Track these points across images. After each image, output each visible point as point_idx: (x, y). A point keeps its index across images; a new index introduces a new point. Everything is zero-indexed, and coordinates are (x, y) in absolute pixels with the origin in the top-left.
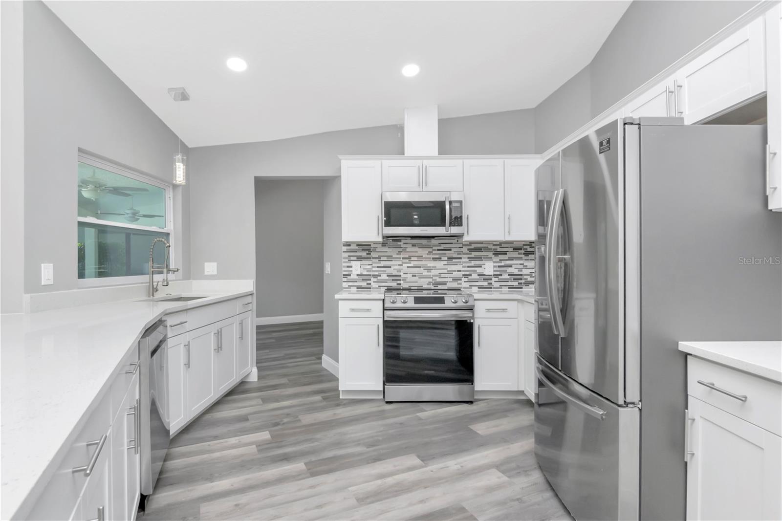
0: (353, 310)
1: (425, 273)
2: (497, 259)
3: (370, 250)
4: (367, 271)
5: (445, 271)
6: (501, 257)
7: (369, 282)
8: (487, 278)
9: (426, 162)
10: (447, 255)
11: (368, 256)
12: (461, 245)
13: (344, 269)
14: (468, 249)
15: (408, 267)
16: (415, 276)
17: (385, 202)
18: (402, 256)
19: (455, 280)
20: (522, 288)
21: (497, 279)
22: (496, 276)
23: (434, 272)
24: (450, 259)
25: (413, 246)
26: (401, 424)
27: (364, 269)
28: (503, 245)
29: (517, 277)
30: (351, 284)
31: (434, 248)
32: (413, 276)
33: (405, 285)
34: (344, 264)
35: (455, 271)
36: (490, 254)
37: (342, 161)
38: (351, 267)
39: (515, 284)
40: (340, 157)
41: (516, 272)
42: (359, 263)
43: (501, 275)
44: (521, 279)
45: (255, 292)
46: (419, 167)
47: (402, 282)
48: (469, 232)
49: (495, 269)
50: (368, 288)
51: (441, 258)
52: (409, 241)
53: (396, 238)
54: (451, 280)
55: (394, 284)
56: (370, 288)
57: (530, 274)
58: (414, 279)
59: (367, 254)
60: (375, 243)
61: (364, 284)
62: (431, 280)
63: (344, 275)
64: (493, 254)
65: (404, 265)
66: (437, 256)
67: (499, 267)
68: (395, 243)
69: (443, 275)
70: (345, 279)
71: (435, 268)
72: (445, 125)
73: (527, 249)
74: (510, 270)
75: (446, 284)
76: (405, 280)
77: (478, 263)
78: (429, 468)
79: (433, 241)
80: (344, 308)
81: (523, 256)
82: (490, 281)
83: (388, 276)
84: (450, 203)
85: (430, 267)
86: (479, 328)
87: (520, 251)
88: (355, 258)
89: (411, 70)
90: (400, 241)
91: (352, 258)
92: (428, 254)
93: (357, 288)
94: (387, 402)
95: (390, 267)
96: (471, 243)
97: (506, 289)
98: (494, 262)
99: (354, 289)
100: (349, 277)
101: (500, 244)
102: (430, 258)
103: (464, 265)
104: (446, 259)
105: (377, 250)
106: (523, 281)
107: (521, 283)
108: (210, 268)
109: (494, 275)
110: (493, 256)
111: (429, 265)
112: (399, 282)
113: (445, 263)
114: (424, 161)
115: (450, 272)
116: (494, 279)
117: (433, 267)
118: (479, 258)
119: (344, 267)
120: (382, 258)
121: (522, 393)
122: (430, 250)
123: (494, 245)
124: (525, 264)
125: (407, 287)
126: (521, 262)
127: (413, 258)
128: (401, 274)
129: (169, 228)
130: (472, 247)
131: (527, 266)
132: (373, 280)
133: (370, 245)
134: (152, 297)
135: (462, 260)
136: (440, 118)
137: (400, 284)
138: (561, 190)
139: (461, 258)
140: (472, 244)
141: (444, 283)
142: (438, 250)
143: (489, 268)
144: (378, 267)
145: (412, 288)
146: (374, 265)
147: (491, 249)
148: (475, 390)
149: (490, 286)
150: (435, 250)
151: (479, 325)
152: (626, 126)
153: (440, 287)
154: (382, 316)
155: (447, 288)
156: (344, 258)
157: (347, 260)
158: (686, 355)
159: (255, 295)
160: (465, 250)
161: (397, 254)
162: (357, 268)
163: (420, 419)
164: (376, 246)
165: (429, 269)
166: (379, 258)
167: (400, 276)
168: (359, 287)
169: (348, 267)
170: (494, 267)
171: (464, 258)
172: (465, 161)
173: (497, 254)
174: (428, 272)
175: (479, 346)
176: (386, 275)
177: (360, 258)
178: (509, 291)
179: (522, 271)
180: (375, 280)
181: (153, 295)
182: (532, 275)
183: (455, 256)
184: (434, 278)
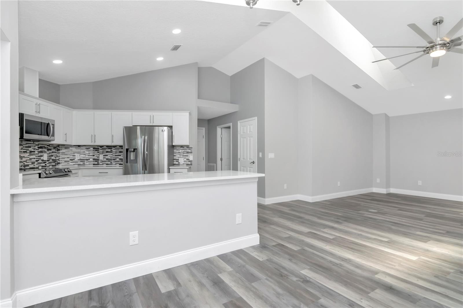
2: (48, 152)
5: (28, 159)
6: (50, 151)
8: (45, 162)
10: (29, 150)
12: (35, 145)
14: (38, 147)
20: (56, 166)
24: (31, 152)
28: (50, 146)
31: (24, 146)
35: (32, 159)
44: (56, 162)
46: (36, 103)
51: (26, 152)
64: (47, 150)
66: (25, 151)
69: (28, 161)
74: (52, 158)
75: (29, 166)
77: (41, 154)
81: (56, 151)
82: (46, 164)
85: (22, 156)
98: (48, 154)
103: (36, 155)
104: (29, 152)
106: (56, 163)
107: (55, 164)
109: (48, 160)
110: (47, 151)
113: (29, 154)
114: (37, 100)
115: (31, 159)
116: (47, 162)
118: (41, 152)
122: (22, 147)
123: (47, 146)
126: (56, 154)
130: (39, 146)
138: (146, 136)
139: (34, 152)
140: (39, 145)
141: (28, 166)
143: (45, 157)
147: (46, 147)
155: (29, 168)
160: (36, 147)
170: (48, 156)
171: (37, 152)
172: (51, 104)
182: (60, 160)
183: (33, 150)
184: (24, 163)
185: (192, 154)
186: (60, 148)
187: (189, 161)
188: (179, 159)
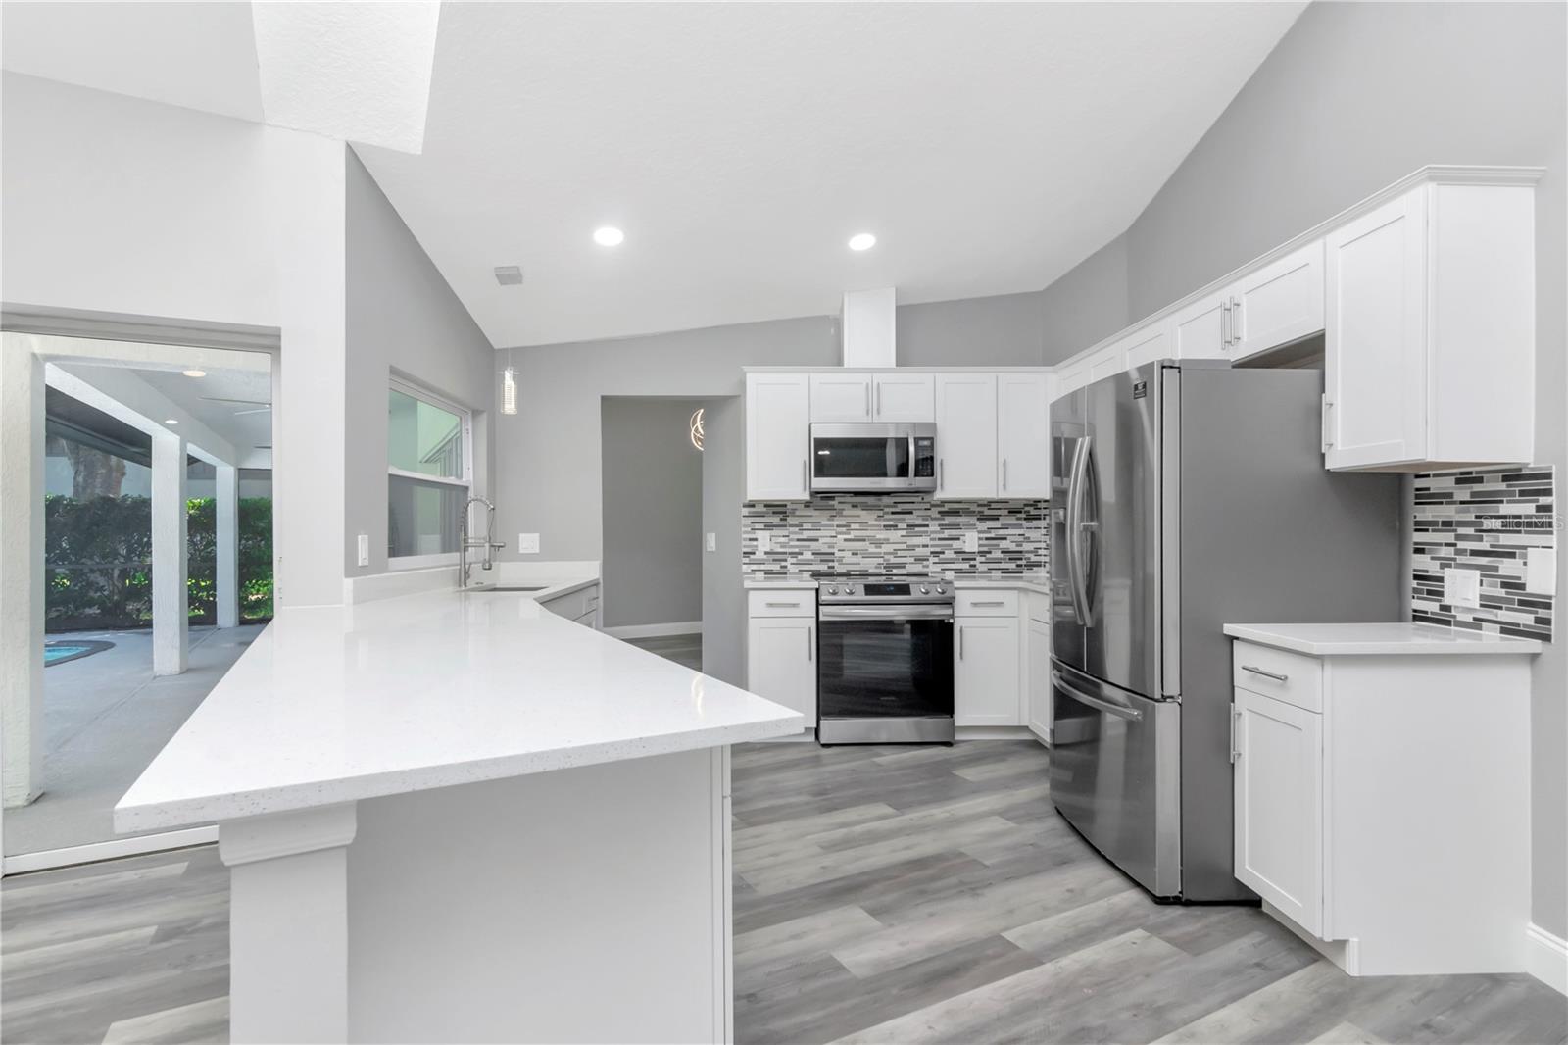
0: (771, 605)
1: (872, 549)
2: (983, 527)
3: (785, 512)
4: (781, 547)
5: (904, 546)
6: (990, 524)
7: (783, 563)
8: (968, 557)
9: (878, 378)
10: (907, 521)
11: (782, 523)
12: (929, 506)
13: (744, 543)
14: (940, 512)
15: (845, 540)
16: (857, 554)
17: (815, 439)
18: (836, 523)
19: (919, 559)
20: (1021, 572)
21: (983, 559)
22: (982, 553)
23: (886, 548)
24: (911, 526)
25: (853, 506)
26: (853, 770)
27: (776, 543)
28: (993, 505)
29: (1014, 555)
30: (754, 567)
31: (887, 510)
32: (853, 554)
33: (840, 569)
34: (744, 536)
35: (919, 546)
36: (973, 520)
37: (748, 376)
38: (756, 540)
39: (1012, 566)
40: (745, 368)
41: (1013, 547)
42: (767, 534)
43: (990, 552)
44: (1021, 559)
45: (601, 581)
46: (868, 385)
47: (836, 564)
48: (944, 485)
49: (981, 542)
50: (782, 573)
51: (896, 526)
52: (848, 499)
53: (827, 495)
54: (912, 559)
55: (823, 568)
56: (785, 574)
57: (1035, 551)
58: (855, 559)
59: (781, 519)
60: (793, 502)
61: (776, 567)
62: (881, 560)
63: (744, 553)
64: (978, 519)
65: (839, 536)
66: (891, 523)
67: (987, 539)
68: (824, 503)
69: (899, 553)
70: (746, 560)
71: (887, 541)
72: (907, 316)
73: (1029, 512)
74: (1003, 544)
75: (904, 567)
76: (840, 560)
77: (954, 533)
78: (906, 817)
79: (886, 500)
80: (757, 603)
81: (1023, 522)
82: (972, 562)
83: (813, 554)
84: (917, 440)
85: (880, 540)
86: (961, 631)
87: (1019, 515)
88: (762, 526)
89: (862, 242)
90: (833, 498)
91: (757, 526)
92: (876, 520)
93: (766, 574)
94: (825, 746)
95: (817, 540)
96: (943, 502)
97: (998, 574)
98: (979, 532)
99: (761, 575)
100: (752, 556)
101: (989, 504)
102: (879, 526)
103: (932, 536)
104: (905, 526)
105: (797, 513)
106: (1023, 562)
107: (1021, 565)
108: (529, 542)
109: (979, 552)
110: (978, 523)
111: (878, 537)
112: (831, 564)
113: (904, 533)
114: (875, 375)
115: (911, 548)
116: (979, 559)
117: (884, 540)
118: (956, 526)
119: (745, 540)
120: (804, 525)
121: (1026, 729)
122: (881, 513)
123: (979, 505)
124: (1026, 536)
125: (844, 571)
126: (1021, 532)
127: (853, 526)
128: (835, 551)
129: (467, 478)
130: (945, 509)
131: (1029, 538)
132: (791, 560)
133: (785, 506)
134: (463, 588)
135: (931, 529)
136: (899, 304)
137: (833, 567)
138: (1087, 438)
139: (927, 526)
140: (946, 504)
141: (902, 566)
142: (893, 513)
143: (971, 541)
144: (798, 540)
145: (852, 573)
146: (791, 537)
147: (974, 512)
148: (957, 724)
149: (972, 569)
150: (887, 513)
151: (962, 628)
152: (1164, 370)
153: (895, 571)
154: (815, 615)
155: (905, 573)
156: (745, 526)
157: (749, 529)
158: (1232, 639)
159: (601, 585)
160: (934, 512)
161: (829, 520)
162: (765, 541)
163: (880, 765)
164: (794, 506)
165: (878, 543)
166: (800, 525)
167: (833, 554)
168: (768, 573)
169: (750, 540)
170: (980, 539)
171: (935, 525)
172: (937, 375)
173: (983, 518)
174: (876, 547)
175: (962, 658)
176: (810, 553)
177: (769, 526)
178: (1002, 577)
179: (1021, 546)
180: (794, 560)
181: (465, 585)
182: (1040, 552)
183: (919, 522)
184: (886, 557)
185: (1553, 540)
186: (1043, 512)
187: (1522, 603)
188: (1448, 573)
